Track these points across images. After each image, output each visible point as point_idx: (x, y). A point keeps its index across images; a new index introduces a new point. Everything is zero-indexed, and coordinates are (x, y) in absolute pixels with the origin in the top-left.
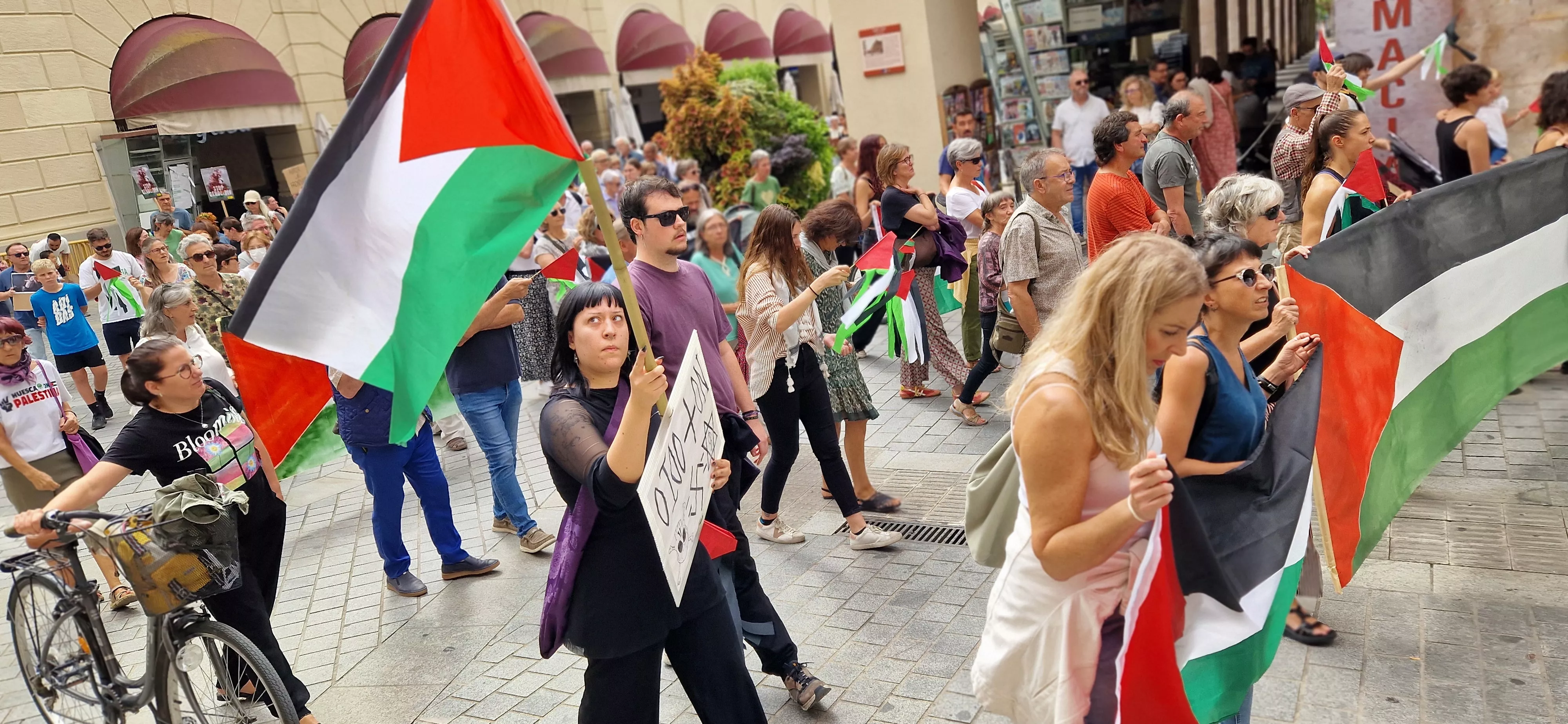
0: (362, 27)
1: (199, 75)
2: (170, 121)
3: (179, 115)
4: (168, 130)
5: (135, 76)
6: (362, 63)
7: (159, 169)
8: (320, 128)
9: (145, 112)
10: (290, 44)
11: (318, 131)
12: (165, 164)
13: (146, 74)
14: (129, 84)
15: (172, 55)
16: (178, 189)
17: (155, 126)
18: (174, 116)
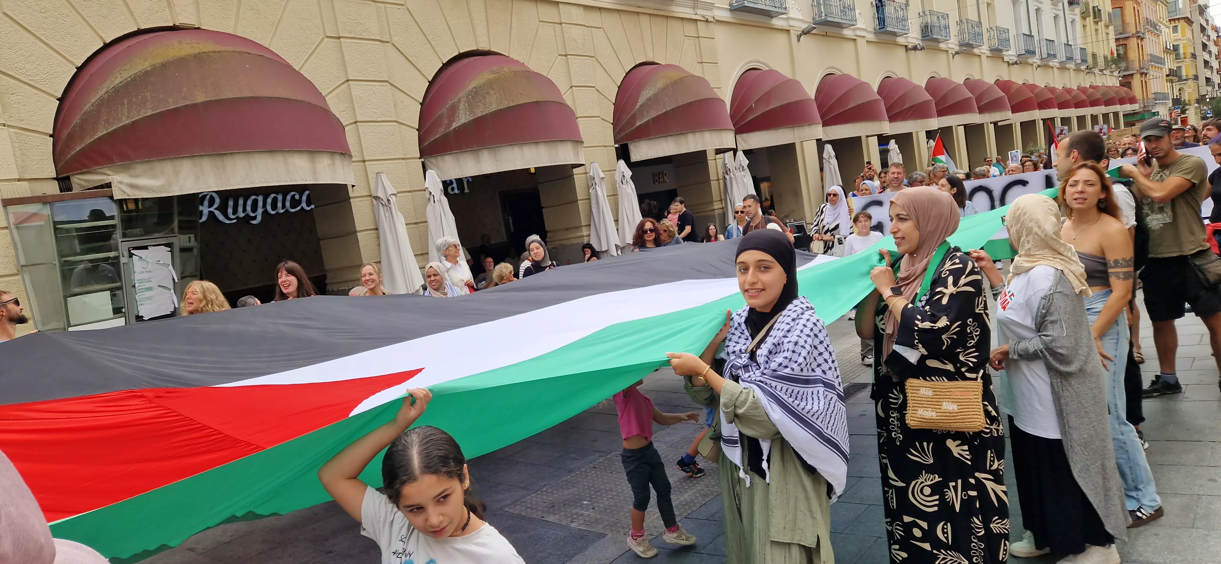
0: (446, 65)
1: (182, 103)
2: (132, 176)
3: (146, 167)
4: (128, 190)
5: (87, 107)
6: (444, 110)
7: (112, 254)
8: (380, 194)
9: (98, 164)
10: (348, 81)
11: (377, 198)
12: (123, 247)
13: (102, 104)
14: (77, 120)
15: (146, 74)
16: (148, 285)
17: (109, 185)
18: (139, 168)
